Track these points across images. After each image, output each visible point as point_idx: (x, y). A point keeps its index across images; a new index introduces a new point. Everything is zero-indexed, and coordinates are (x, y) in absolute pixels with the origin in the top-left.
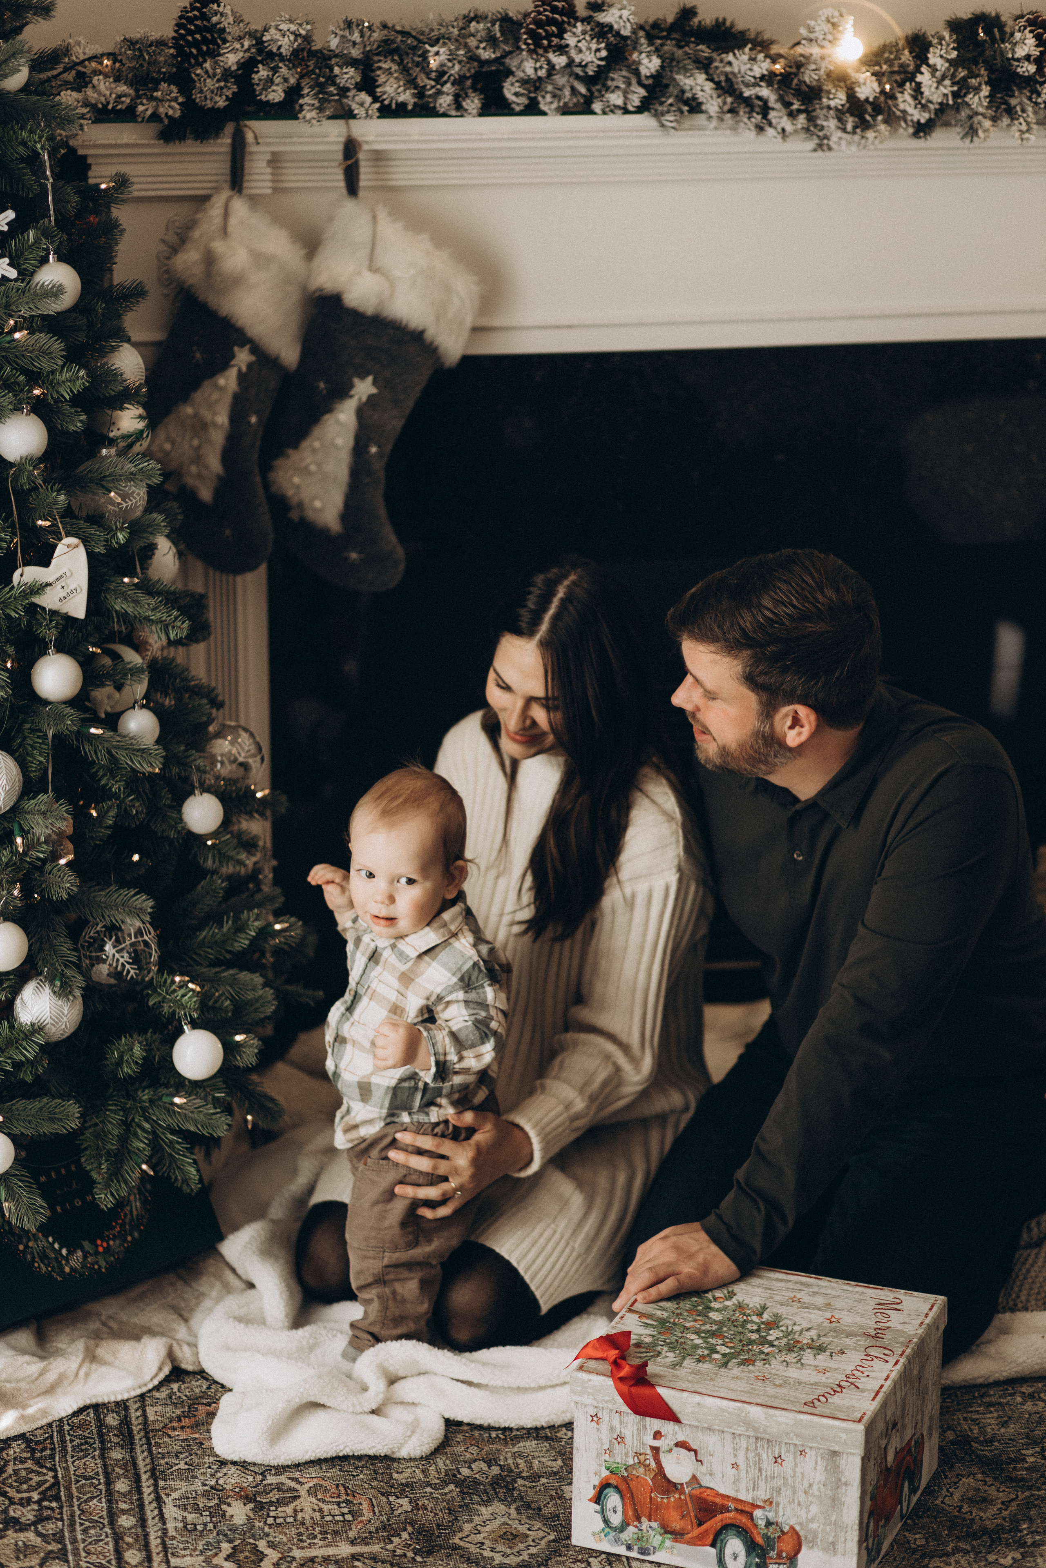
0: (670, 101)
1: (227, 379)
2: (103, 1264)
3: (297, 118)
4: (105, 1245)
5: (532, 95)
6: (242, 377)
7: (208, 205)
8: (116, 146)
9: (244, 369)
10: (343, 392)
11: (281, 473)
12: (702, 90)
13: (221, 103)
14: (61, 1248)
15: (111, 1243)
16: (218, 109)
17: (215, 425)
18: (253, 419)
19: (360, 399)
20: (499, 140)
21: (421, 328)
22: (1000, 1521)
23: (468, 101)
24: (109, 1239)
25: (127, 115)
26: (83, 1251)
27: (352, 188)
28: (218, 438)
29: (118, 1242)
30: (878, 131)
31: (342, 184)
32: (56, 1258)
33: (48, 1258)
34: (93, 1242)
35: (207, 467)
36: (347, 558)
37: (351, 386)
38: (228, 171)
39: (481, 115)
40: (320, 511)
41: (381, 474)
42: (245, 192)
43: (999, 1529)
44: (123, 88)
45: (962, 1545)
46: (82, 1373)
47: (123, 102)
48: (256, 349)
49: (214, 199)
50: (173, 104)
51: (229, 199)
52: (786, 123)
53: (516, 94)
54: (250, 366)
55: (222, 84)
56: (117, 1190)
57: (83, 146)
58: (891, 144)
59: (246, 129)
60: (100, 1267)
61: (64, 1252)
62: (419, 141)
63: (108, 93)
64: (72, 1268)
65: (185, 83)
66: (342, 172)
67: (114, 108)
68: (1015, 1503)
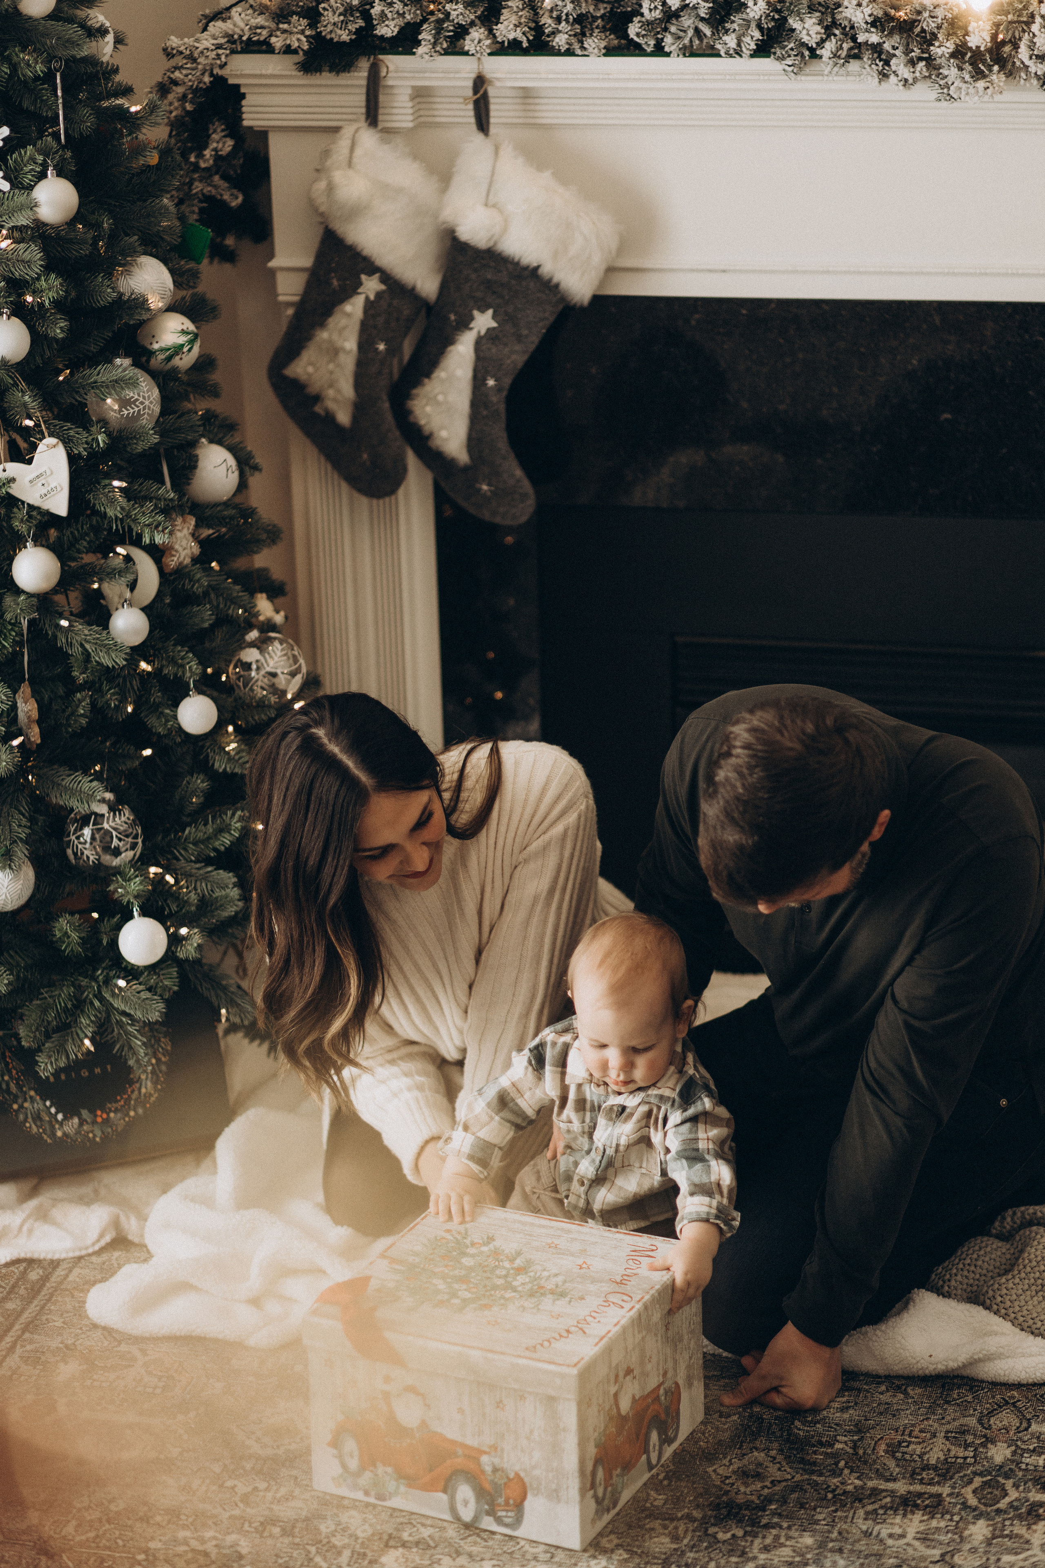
0: (792, 45)
1: (353, 305)
2: (98, 1133)
3: (414, 54)
4: (105, 1116)
5: (660, 36)
6: (369, 305)
7: (338, 135)
8: (261, 76)
9: (372, 297)
10: (464, 323)
11: (415, 402)
12: (808, 35)
13: (345, 37)
14: (57, 1113)
15: (112, 1115)
16: (344, 42)
17: (343, 349)
18: (382, 347)
19: (479, 332)
20: (629, 80)
21: (535, 264)
22: (754, 1498)
23: (590, 41)
24: (111, 1111)
25: (262, 47)
26: (80, 1119)
27: (483, 123)
28: (348, 362)
29: (119, 1115)
30: (991, 82)
31: (473, 120)
32: (50, 1122)
33: (41, 1119)
34: (92, 1111)
35: (339, 391)
36: (480, 490)
37: (472, 318)
38: (364, 104)
39: (605, 55)
40: (447, 440)
41: (502, 407)
42: (381, 125)
43: (748, 1505)
44: (260, 20)
45: (697, 1514)
46: (25, 1228)
47: (260, 34)
48: (386, 277)
49: (343, 131)
50: (299, 36)
51: (357, 131)
52: (905, 72)
53: (638, 35)
54: (379, 295)
55: (342, 18)
56: (56, 1060)
57: (237, 76)
58: (1008, 96)
59: (381, 63)
60: (95, 1136)
61: (60, 1117)
62: (546, 79)
63: (242, 25)
64: (64, 1134)
65: (313, 16)
66: (471, 106)
67: (249, 39)
68: (784, 1484)
